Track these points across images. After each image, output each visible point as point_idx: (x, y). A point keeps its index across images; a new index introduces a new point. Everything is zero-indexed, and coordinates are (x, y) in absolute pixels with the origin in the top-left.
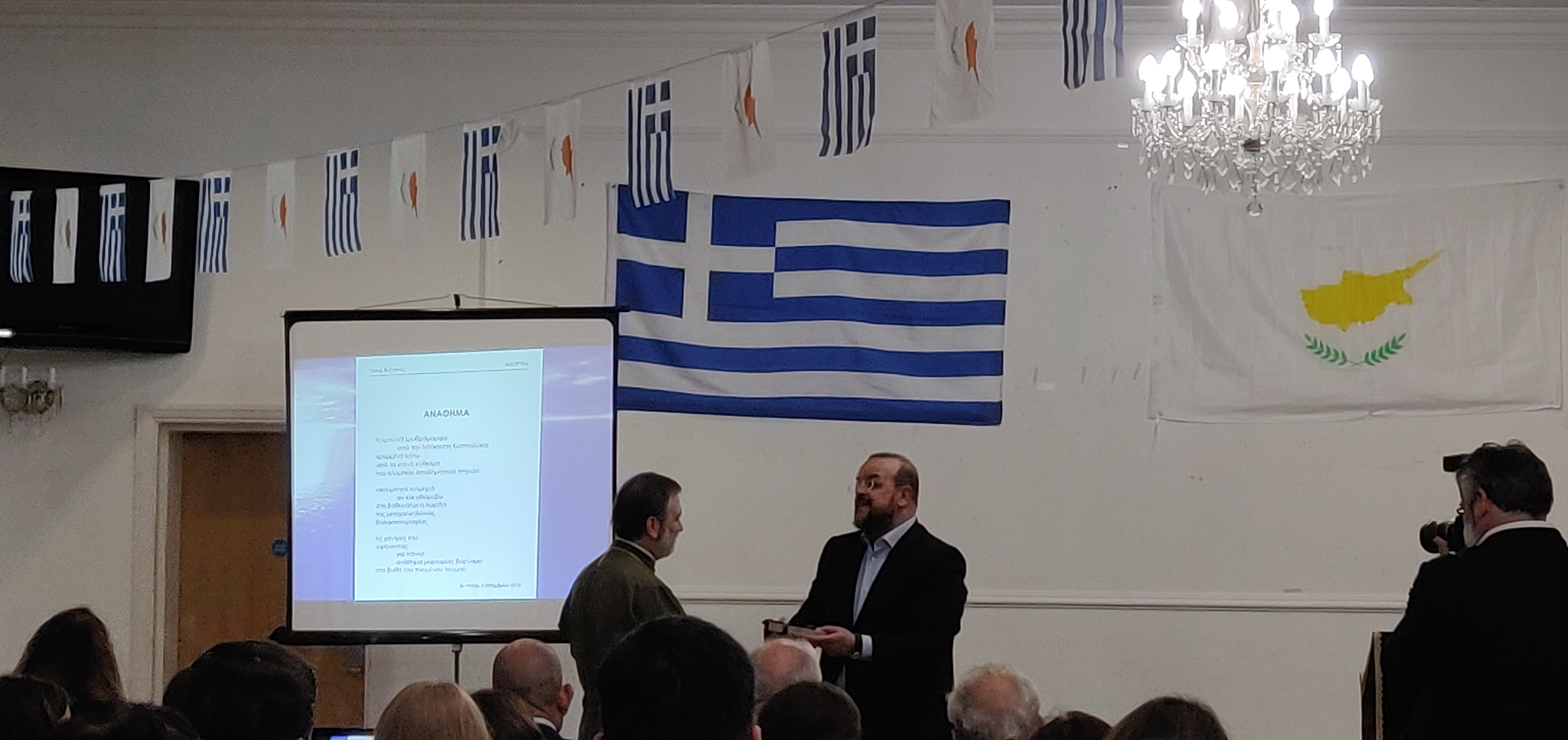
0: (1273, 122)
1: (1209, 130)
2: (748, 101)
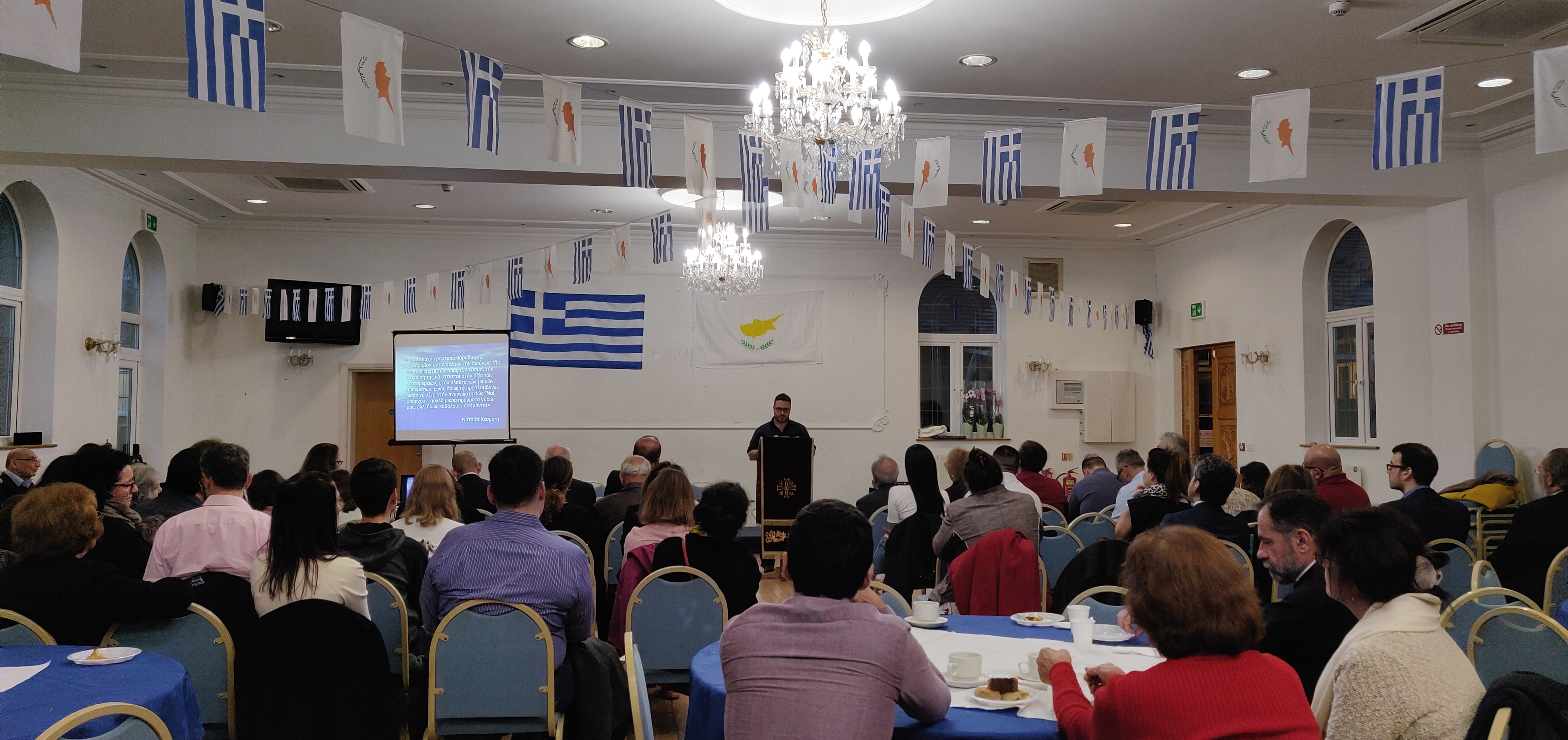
0: (729, 272)
1: (708, 274)
2: (549, 265)
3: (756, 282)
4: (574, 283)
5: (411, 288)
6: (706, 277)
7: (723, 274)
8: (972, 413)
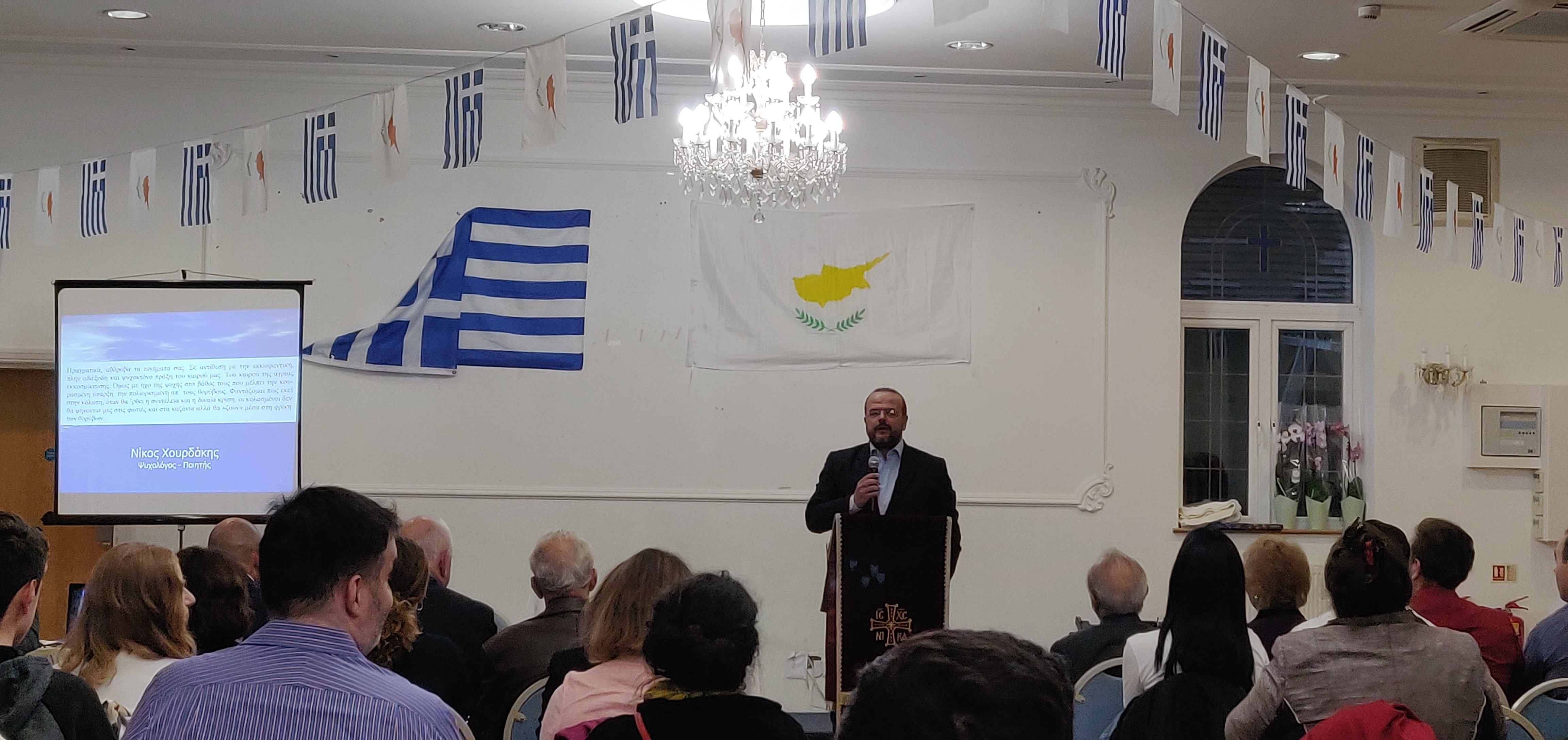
0: (771, 158)
1: (727, 162)
2: (391, 128)
3: (830, 180)
4: (446, 166)
5: (95, 182)
6: (723, 168)
7: (759, 161)
8: (1296, 474)
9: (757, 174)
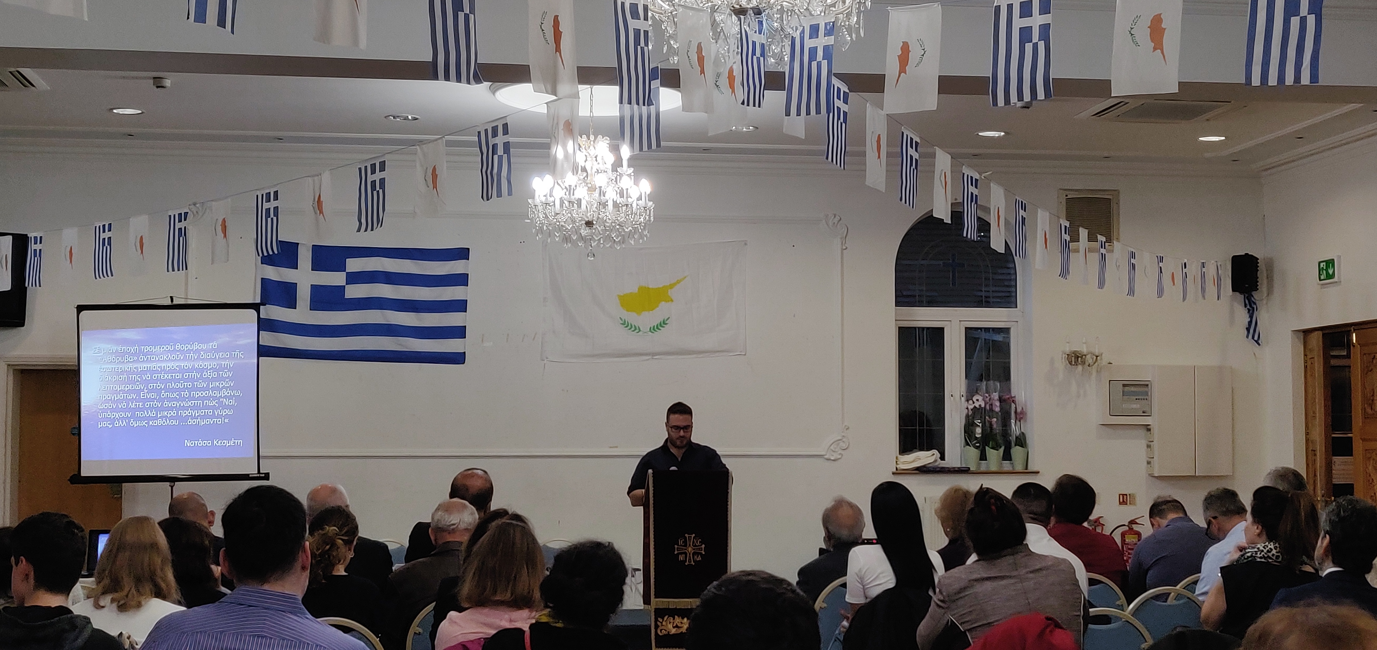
0: (599, 213)
1: (567, 217)
2: (319, 202)
3: (642, 228)
4: (359, 230)
5: (104, 239)
6: (565, 220)
7: (590, 215)
8: (979, 430)
9: (589, 224)
